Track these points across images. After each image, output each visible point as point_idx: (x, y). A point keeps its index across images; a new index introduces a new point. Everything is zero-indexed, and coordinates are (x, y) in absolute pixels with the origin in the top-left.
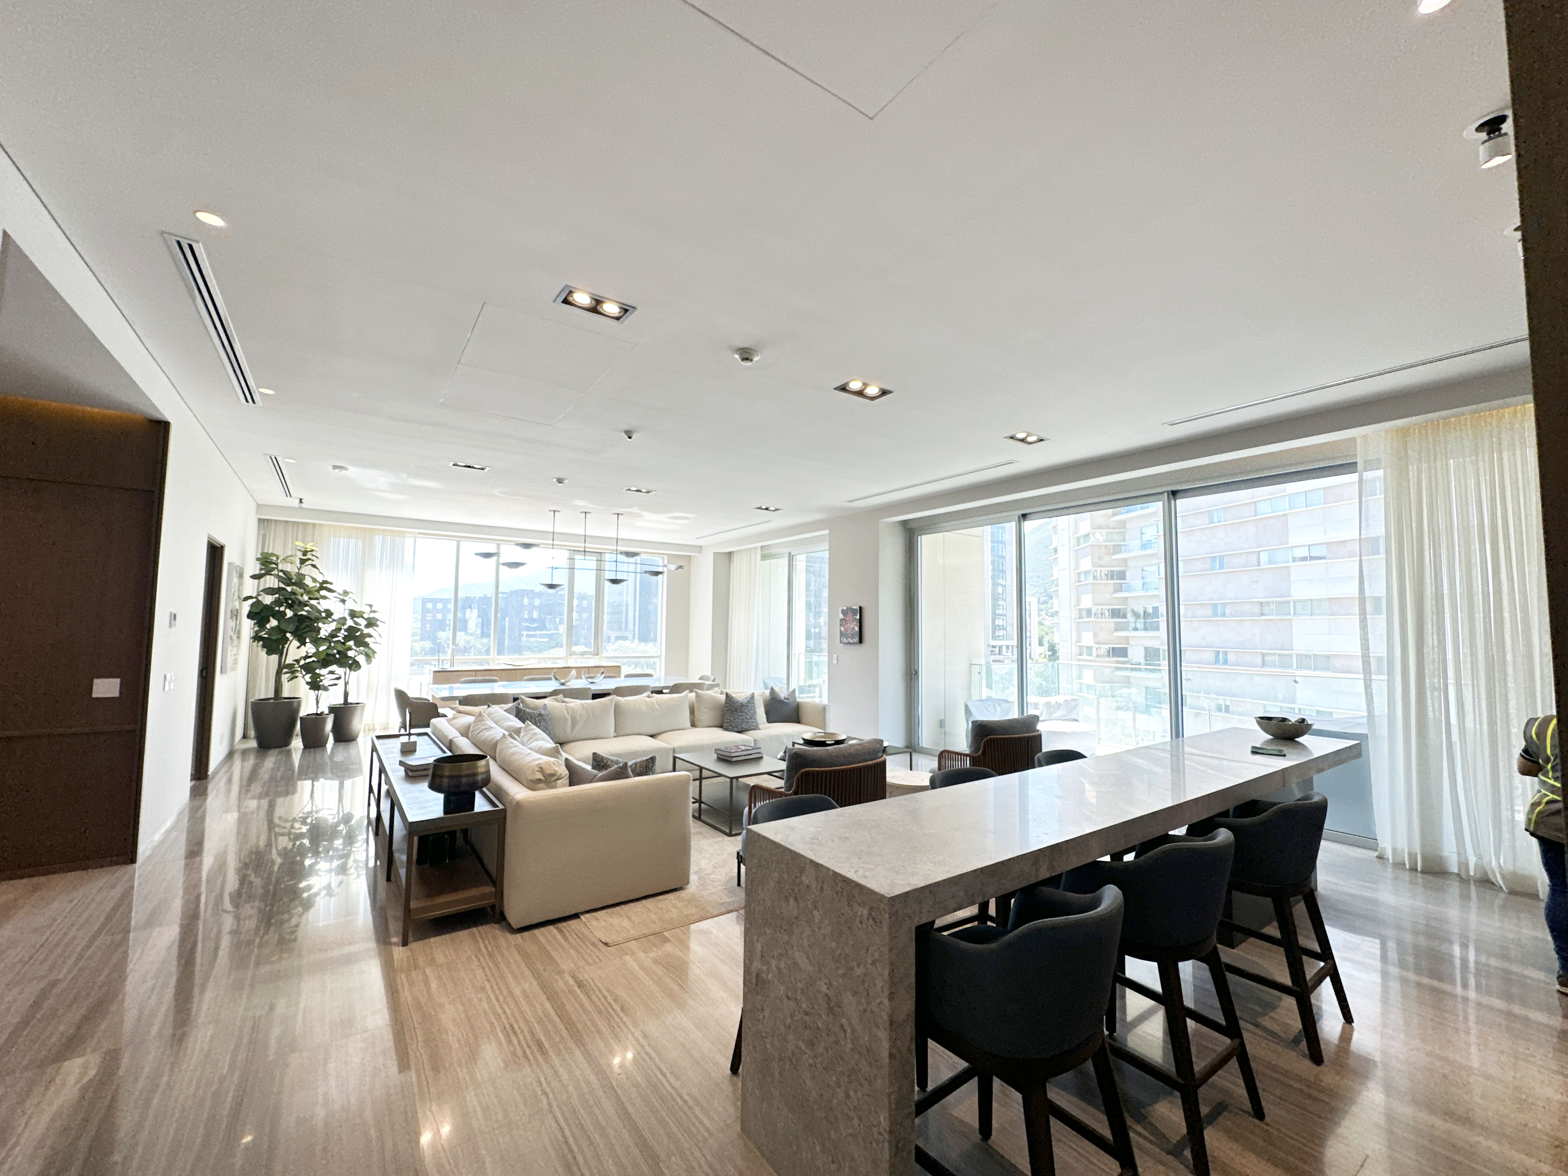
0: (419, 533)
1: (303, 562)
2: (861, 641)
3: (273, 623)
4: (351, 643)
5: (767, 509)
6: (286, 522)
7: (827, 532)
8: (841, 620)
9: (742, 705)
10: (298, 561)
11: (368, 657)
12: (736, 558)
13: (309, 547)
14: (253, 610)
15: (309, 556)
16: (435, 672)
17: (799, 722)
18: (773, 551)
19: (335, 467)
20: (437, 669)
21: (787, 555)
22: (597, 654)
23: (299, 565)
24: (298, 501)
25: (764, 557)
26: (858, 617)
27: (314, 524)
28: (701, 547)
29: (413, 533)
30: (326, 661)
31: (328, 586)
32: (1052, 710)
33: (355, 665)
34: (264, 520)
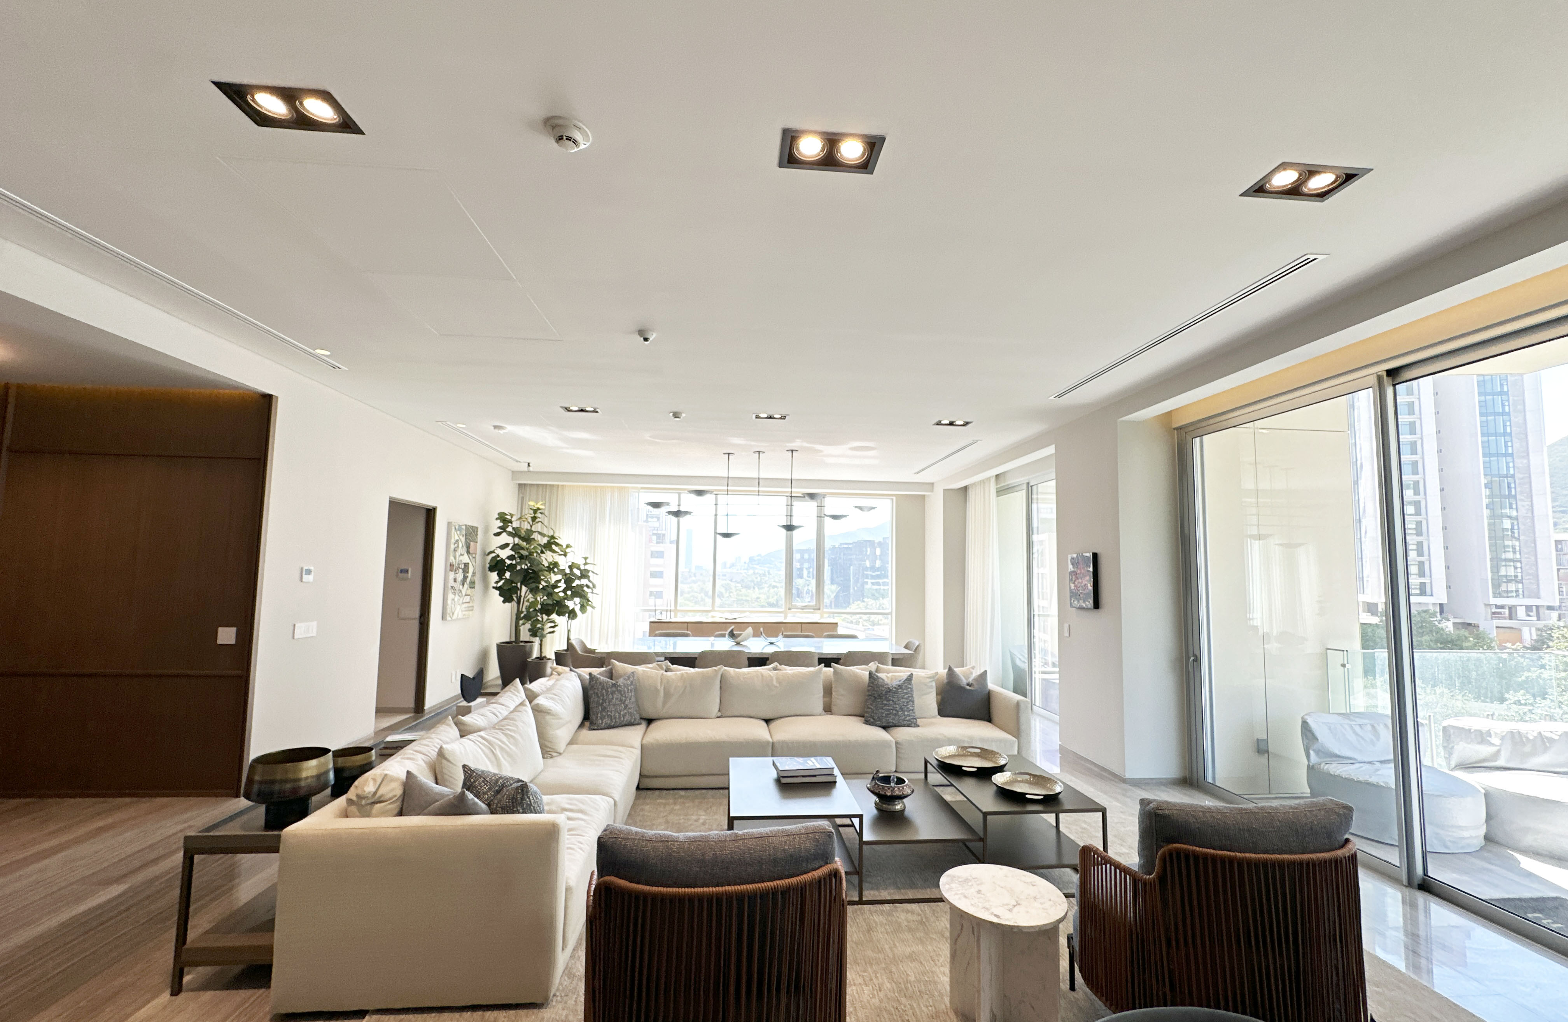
0: (642, 488)
1: (534, 519)
2: (1097, 605)
3: (508, 575)
4: (569, 593)
5: (951, 424)
6: (538, 485)
7: (1052, 451)
8: (1071, 573)
10: (530, 520)
11: (583, 608)
13: (539, 506)
14: (491, 564)
15: (538, 515)
17: (986, 720)
18: (1011, 481)
19: (495, 427)
20: (653, 620)
21: (1025, 486)
22: (819, 609)
23: (531, 523)
24: (527, 464)
26: (1091, 569)
27: (558, 486)
28: (933, 484)
29: (636, 488)
30: (547, 610)
31: (556, 540)
33: (572, 614)
34: (522, 484)
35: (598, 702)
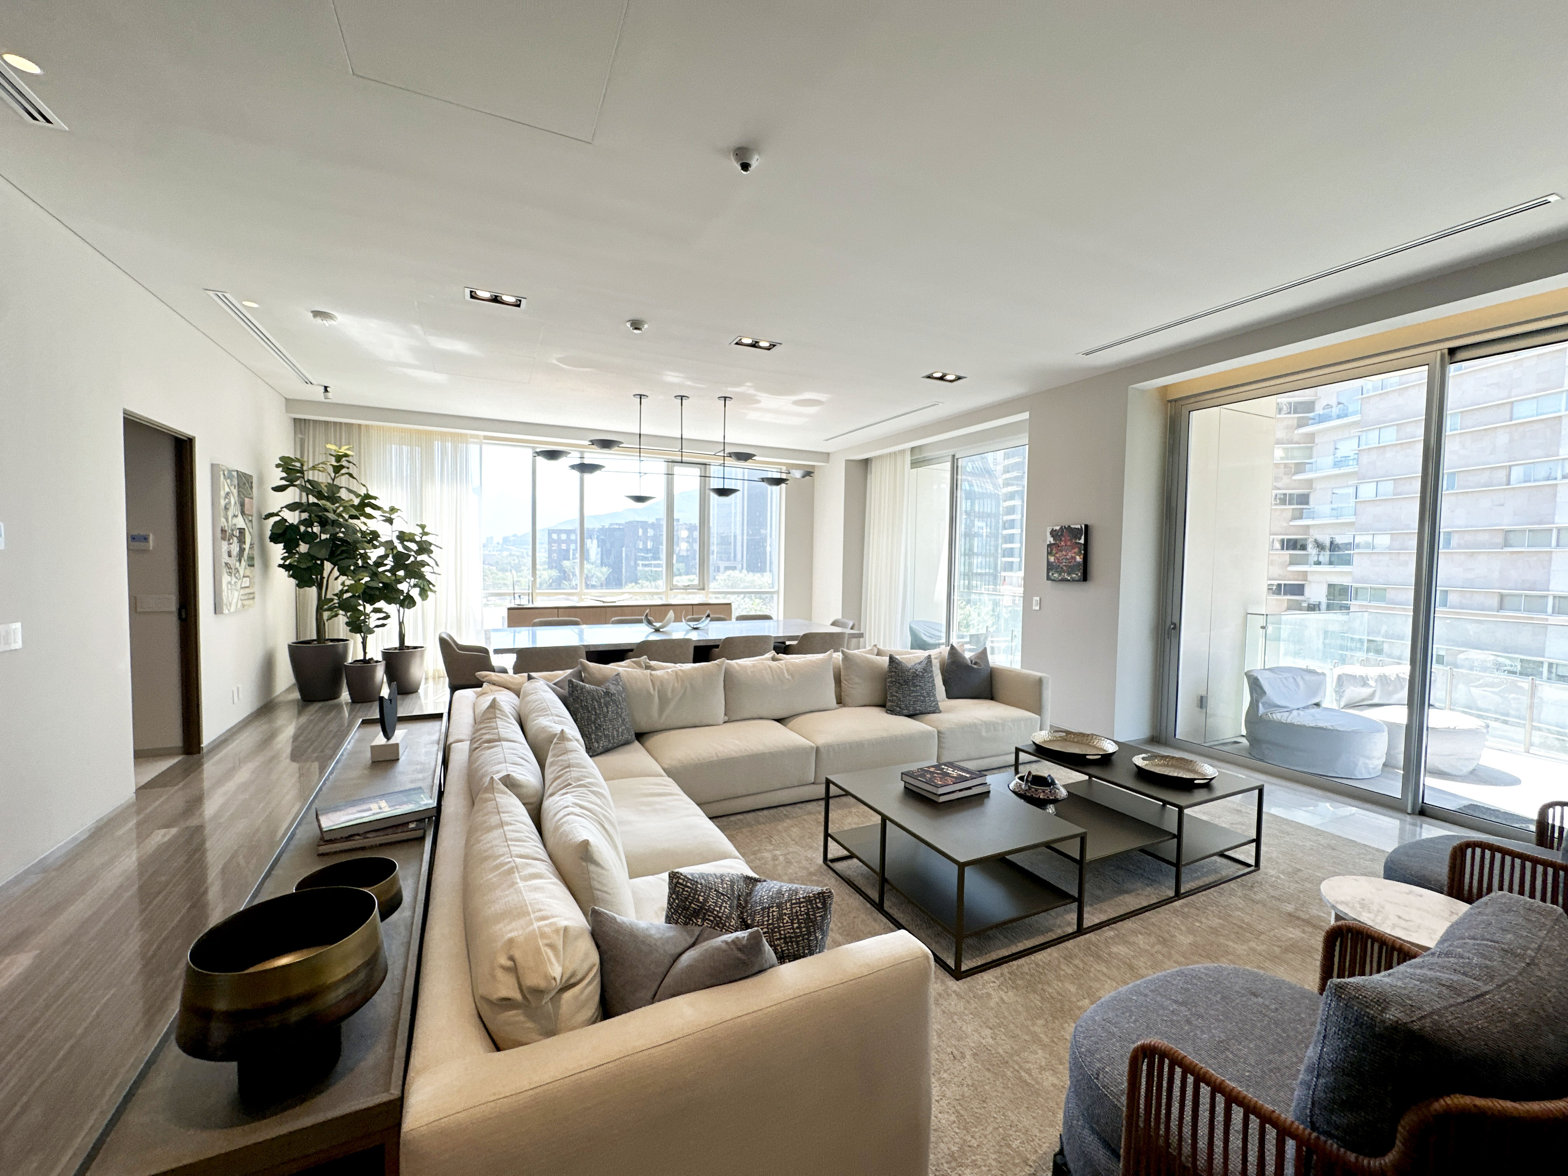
0: (486, 438)
1: (337, 469)
2: (1085, 578)
3: (303, 548)
4: (401, 573)
5: (942, 378)
6: (326, 423)
7: (1026, 415)
8: (1050, 546)
9: (915, 675)
10: (331, 470)
11: (423, 594)
12: (875, 467)
13: (344, 450)
14: (275, 531)
15: (344, 463)
16: (509, 609)
17: (992, 698)
18: (928, 454)
19: (316, 314)
20: (513, 606)
21: (950, 458)
22: (703, 589)
23: (333, 475)
24: (322, 389)
25: (915, 464)
26: (1082, 541)
28: (828, 454)
29: (477, 437)
30: (370, 596)
31: (373, 501)
32: (1391, 688)
33: (408, 602)
34: (300, 420)
35: (589, 719)
